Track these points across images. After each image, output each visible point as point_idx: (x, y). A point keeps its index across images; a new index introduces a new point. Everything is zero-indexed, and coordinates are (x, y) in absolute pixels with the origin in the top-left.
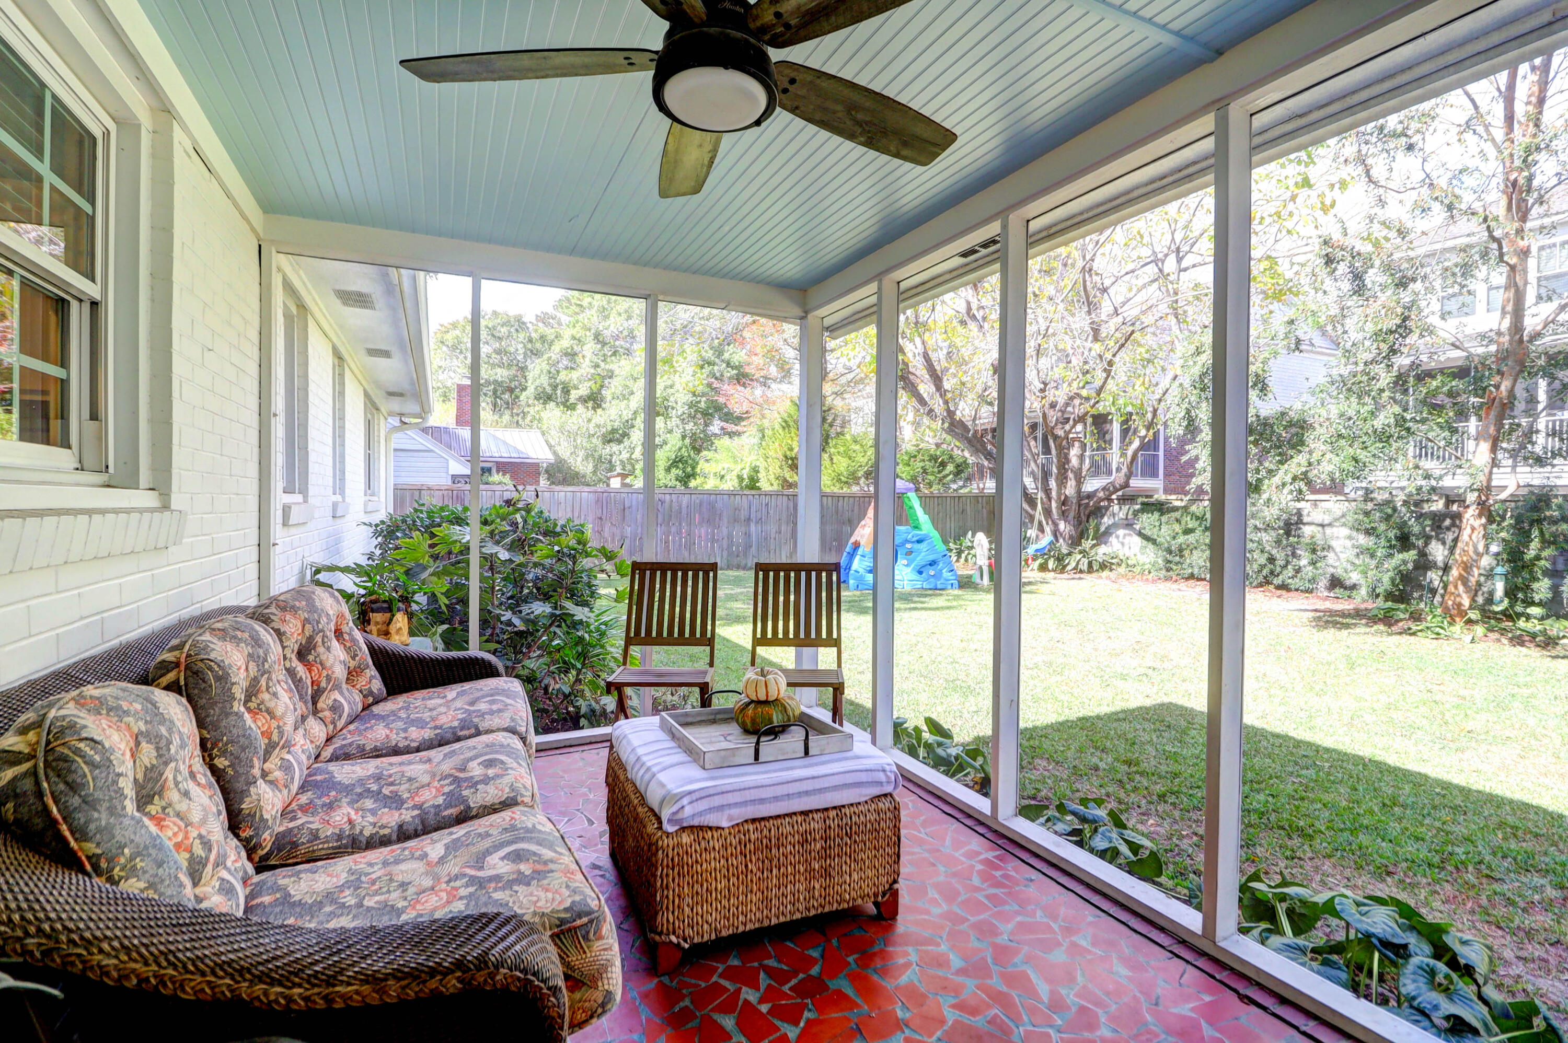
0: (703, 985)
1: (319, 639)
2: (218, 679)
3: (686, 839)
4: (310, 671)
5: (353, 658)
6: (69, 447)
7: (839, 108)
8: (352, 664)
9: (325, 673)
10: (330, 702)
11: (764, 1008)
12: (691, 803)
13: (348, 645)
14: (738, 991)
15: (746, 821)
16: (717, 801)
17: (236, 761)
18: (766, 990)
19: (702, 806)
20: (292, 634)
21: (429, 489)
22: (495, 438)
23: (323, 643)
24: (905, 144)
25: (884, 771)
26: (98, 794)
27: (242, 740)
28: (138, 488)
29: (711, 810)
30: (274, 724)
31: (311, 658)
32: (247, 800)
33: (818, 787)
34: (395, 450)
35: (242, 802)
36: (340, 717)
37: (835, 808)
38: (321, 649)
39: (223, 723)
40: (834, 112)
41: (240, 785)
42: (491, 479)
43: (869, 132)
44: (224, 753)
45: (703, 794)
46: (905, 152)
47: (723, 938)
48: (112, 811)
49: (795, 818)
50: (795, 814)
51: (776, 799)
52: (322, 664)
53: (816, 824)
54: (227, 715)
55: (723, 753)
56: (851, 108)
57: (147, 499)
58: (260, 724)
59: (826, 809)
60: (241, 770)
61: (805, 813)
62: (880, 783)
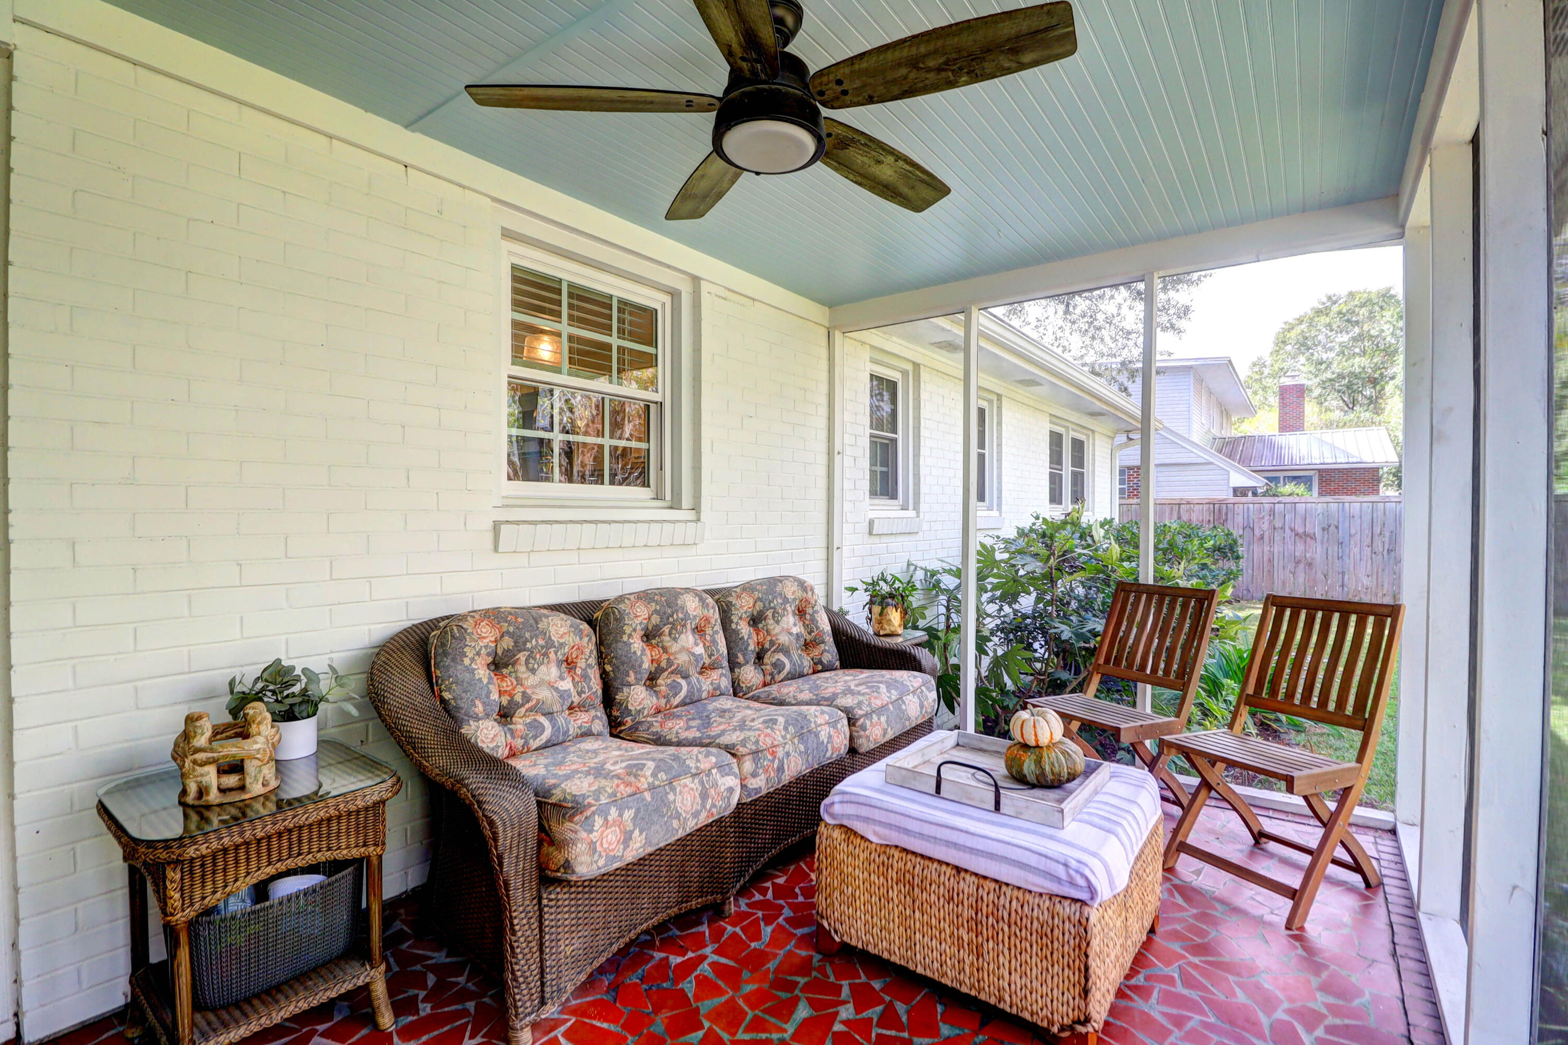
0: (832, 979)
1: (769, 613)
2: (616, 619)
3: (836, 834)
4: (757, 634)
5: (810, 633)
6: (649, 486)
7: (903, 71)
8: (808, 638)
9: (769, 638)
10: (774, 660)
11: (838, 1027)
12: (841, 802)
13: (807, 622)
14: (844, 1003)
15: (897, 847)
16: (864, 811)
17: (616, 668)
18: (863, 1019)
19: (851, 810)
20: (742, 607)
21: (1188, 503)
22: (1321, 442)
23: (773, 617)
24: (1014, 51)
25: (1066, 865)
26: (450, 651)
27: (623, 658)
28: (681, 509)
29: (858, 817)
30: (665, 656)
31: (760, 626)
32: (621, 694)
33: (969, 844)
34: (1157, 465)
35: (616, 694)
36: (779, 672)
37: (996, 881)
38: (771, 621)
39: (614, 646)
40: (905, 78)
41: (617, 684)
42: (1281, 490)
43: (961, 69)
44: (610, 663)
45: (853, 798)
46: (1027, 58)
47: (868, 952)
48: (454, 660)
49: (944, 868)
50: (948, 864)
51: (921, 836)
52: (767, 631)
53: (968, 885)
54: (617, 642)
55: (904, 772)
56: (914, 63)
57: (691, 515)
58: (654, 654)
59: (985, 878)
60: (619, 676)
61: (958, 870)
62: (1059, 880)
